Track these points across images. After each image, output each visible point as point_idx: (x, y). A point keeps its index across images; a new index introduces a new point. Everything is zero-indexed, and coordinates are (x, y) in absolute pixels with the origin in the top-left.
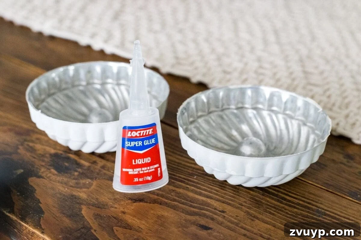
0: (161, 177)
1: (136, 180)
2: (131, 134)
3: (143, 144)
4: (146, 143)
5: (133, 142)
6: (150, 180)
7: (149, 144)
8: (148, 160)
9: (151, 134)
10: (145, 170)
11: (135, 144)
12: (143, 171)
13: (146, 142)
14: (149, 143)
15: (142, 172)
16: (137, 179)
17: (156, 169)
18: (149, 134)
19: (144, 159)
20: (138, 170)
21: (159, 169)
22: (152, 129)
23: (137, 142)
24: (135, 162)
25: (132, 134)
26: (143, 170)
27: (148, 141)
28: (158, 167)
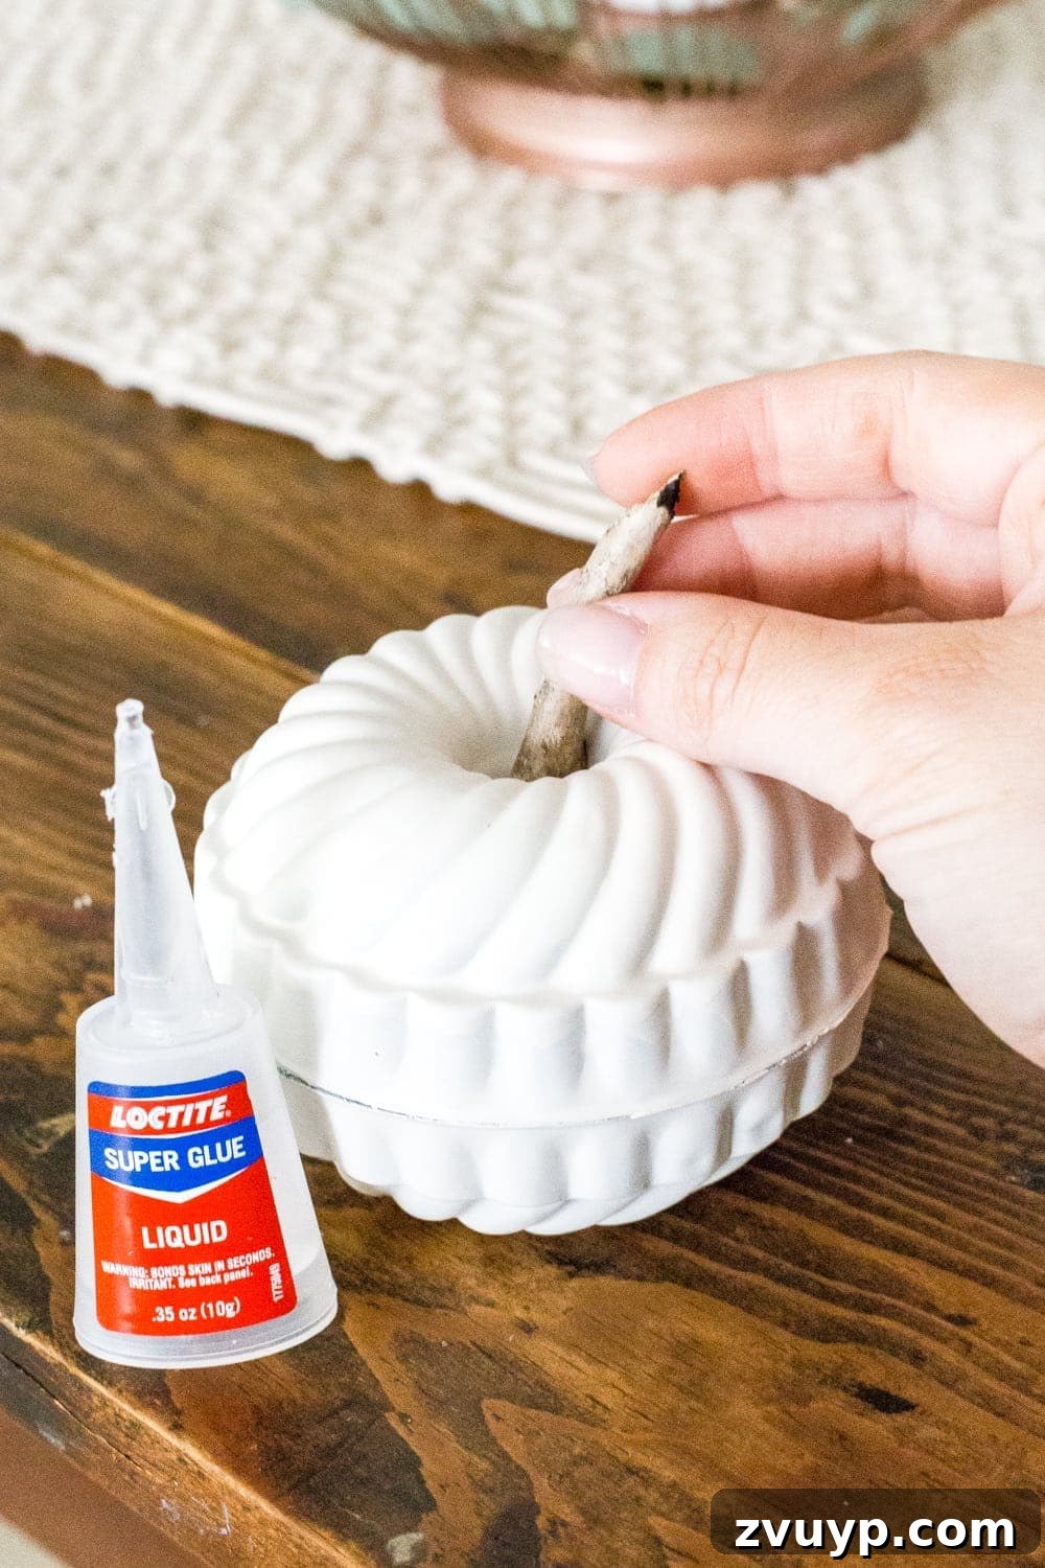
0: (289, 1302)
1: (165, 1314)
2: (124, 1117)
3: (183, 1160)
4: (199, 1158)
5: (138, 1154)
6: (230, 1320)
7: (215, 1162)
8: (215, 1231)
9: (217, 1122)
10: (202, 1274)
11: (145, 1161)
12: (197, 1277)
13: (195, 1154)
14: (213, 1156)
15: (192, 1283)
16: (169, 1310)
17: (261, 1270)
18: (208, 1122)
19: (197, 1227)
20: (169, 1271)
21: (275, 1270)
22: (224, 1099)
23: (153, 1154)
24: (154, 1239)
25: (128, 1118)
26: (191, 1273)
27: (206, 1148)
28: (268, 1262)
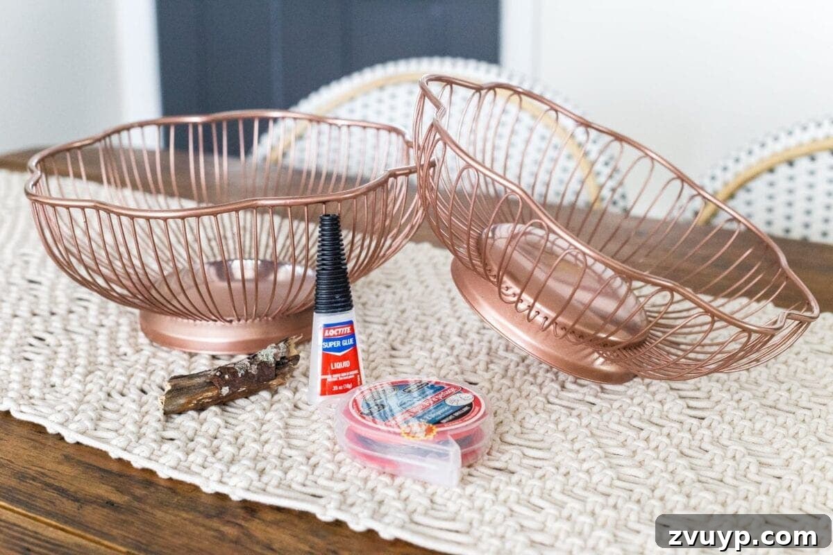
2: (331, 332)
3: (341, 344)
4: (344, 343)
5: (331, 343)
6: (350, 389)
7: (347, 344)
8: (346, 364)
9: (348, 334)
11: (333, 345)
15: (342, 379)
16: (336, 387)
17: (356, 375)
19: (343, 363)
20: (337, 376)
21: (358, 376)
22: (349, 327)
23: (335, 342)
24: (334, 367)
26: (342, 376)
27: (346, 341)
